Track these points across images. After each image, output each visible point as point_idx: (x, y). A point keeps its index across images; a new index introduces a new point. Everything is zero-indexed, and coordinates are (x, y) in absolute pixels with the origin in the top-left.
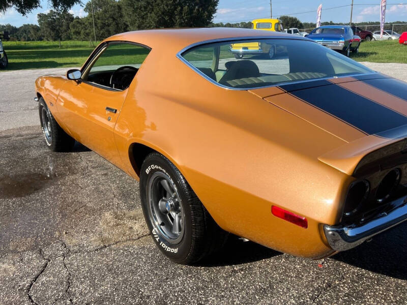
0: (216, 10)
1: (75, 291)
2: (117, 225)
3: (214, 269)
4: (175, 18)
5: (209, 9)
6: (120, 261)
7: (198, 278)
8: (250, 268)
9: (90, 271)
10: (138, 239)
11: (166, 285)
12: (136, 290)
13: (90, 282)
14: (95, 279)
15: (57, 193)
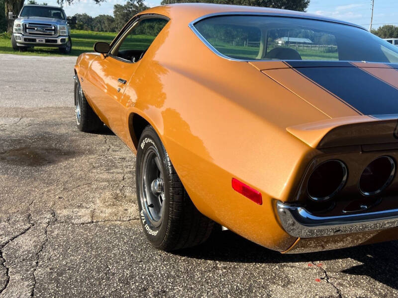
1: (45, 255)
2: (114, 205)
3: (195, 261)
6: (101, 237)
7: (174, 267)
8: (235, 268)
9: (67, 241)
10: (129, 220)
11: (136, 267)
12: (104, 265)
13: (63, 251)
14: (69, 249)
15: (68, 168)
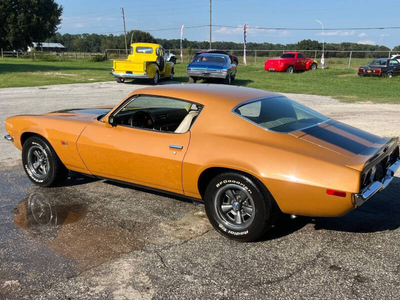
0: (60, 20)
4: (7, 27)
5: (52, 18)
10: (203, 234)
